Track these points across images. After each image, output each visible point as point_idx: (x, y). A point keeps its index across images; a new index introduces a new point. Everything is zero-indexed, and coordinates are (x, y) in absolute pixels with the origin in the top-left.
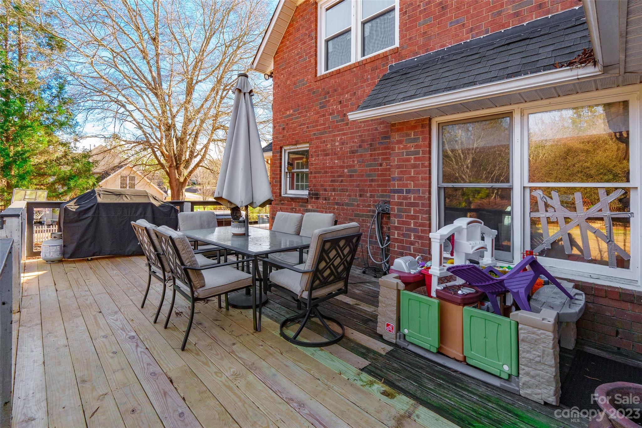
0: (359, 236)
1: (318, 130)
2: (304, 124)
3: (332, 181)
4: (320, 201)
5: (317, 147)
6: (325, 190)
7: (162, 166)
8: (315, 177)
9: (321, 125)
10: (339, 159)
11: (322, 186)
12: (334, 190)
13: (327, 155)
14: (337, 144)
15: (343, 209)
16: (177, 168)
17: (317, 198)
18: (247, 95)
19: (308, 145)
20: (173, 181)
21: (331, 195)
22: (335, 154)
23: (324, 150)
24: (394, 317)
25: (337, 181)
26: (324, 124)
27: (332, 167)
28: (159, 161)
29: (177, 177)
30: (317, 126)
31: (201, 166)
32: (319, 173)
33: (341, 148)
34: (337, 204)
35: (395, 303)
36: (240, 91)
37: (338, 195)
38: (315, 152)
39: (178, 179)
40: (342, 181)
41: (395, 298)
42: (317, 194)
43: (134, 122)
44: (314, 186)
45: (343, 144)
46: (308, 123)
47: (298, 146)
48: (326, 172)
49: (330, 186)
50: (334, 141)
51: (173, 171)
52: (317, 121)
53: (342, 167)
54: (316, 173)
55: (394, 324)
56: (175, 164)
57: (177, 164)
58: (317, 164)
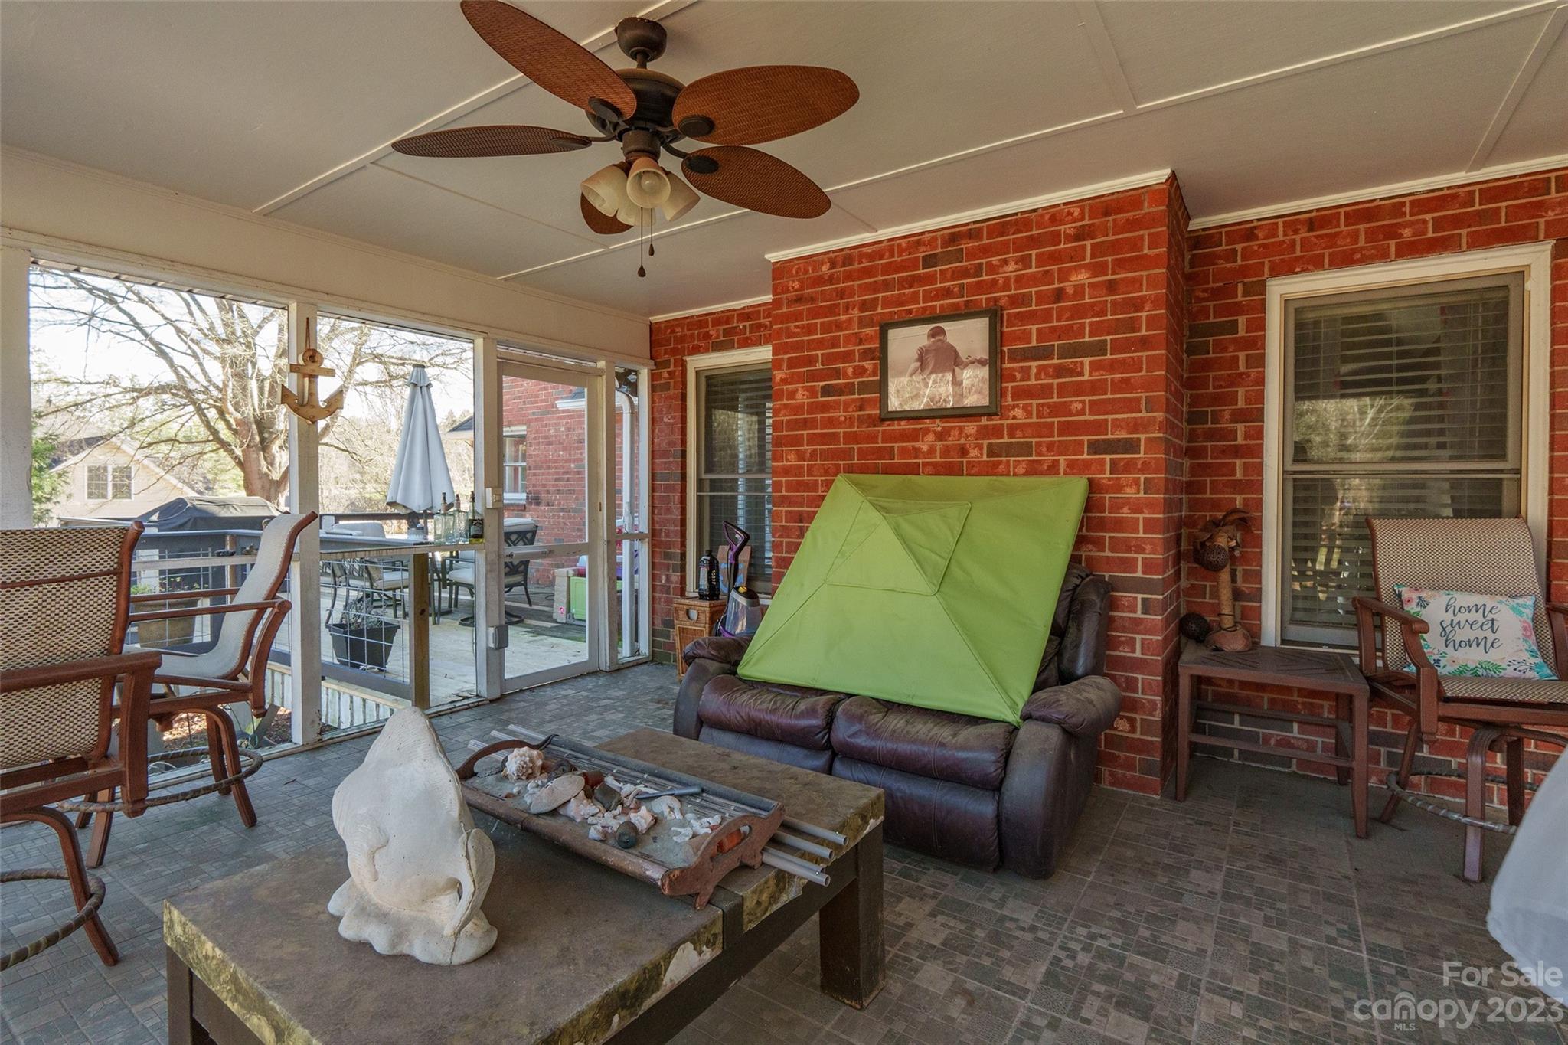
0: (534, 532)
1: (538, 408)
2: (520, 398)
3: (557, 480)
4: (542, 507)
5: (537, 432)
6: (548, 492)
7: (225, 445)
8: (535, 474)
9: (542, 401)
10: (564, 449)
11: (544, 486)
12: (559, 491)
13: (550, 443)
14: (562, 429)
15: (570, 517)
16: (264, 446)
17: (538, 504)
18: (424, 389)
19: (525, 428)
20: (255, 477)
21: (556, 499)
22: (560, 443)
23: (546, 437)
24: (565, 600)
25: (562, 480)
26: (546, 401)
27: (556, 461)
28: (215, 432)
29: (265, 470)
30: (536, 402)
31: (327, 444)
32: (541, 468)
33: (567, 435)
34: (563, 510)
35: (565, 588)
36: (415, 385)
37: (564, 499)
38: (535, 438)
39: (266, 474)
40: (568, 480)
41: (565, 584)
42: (537, 498)
43: (148, 343)
44: (534, 486)
45: (569, 429)
46: (525, 397)
47: (512, 428)
48: (549, 468)
49: (553, 486)
50: (558, 425)
51: (255, 456)
52: (537, 396)
53: (568, 461)
54: (536, 468)
55: (564, 607)
56: (257, 439)
57: (262, 440)
58: (538, 456)
